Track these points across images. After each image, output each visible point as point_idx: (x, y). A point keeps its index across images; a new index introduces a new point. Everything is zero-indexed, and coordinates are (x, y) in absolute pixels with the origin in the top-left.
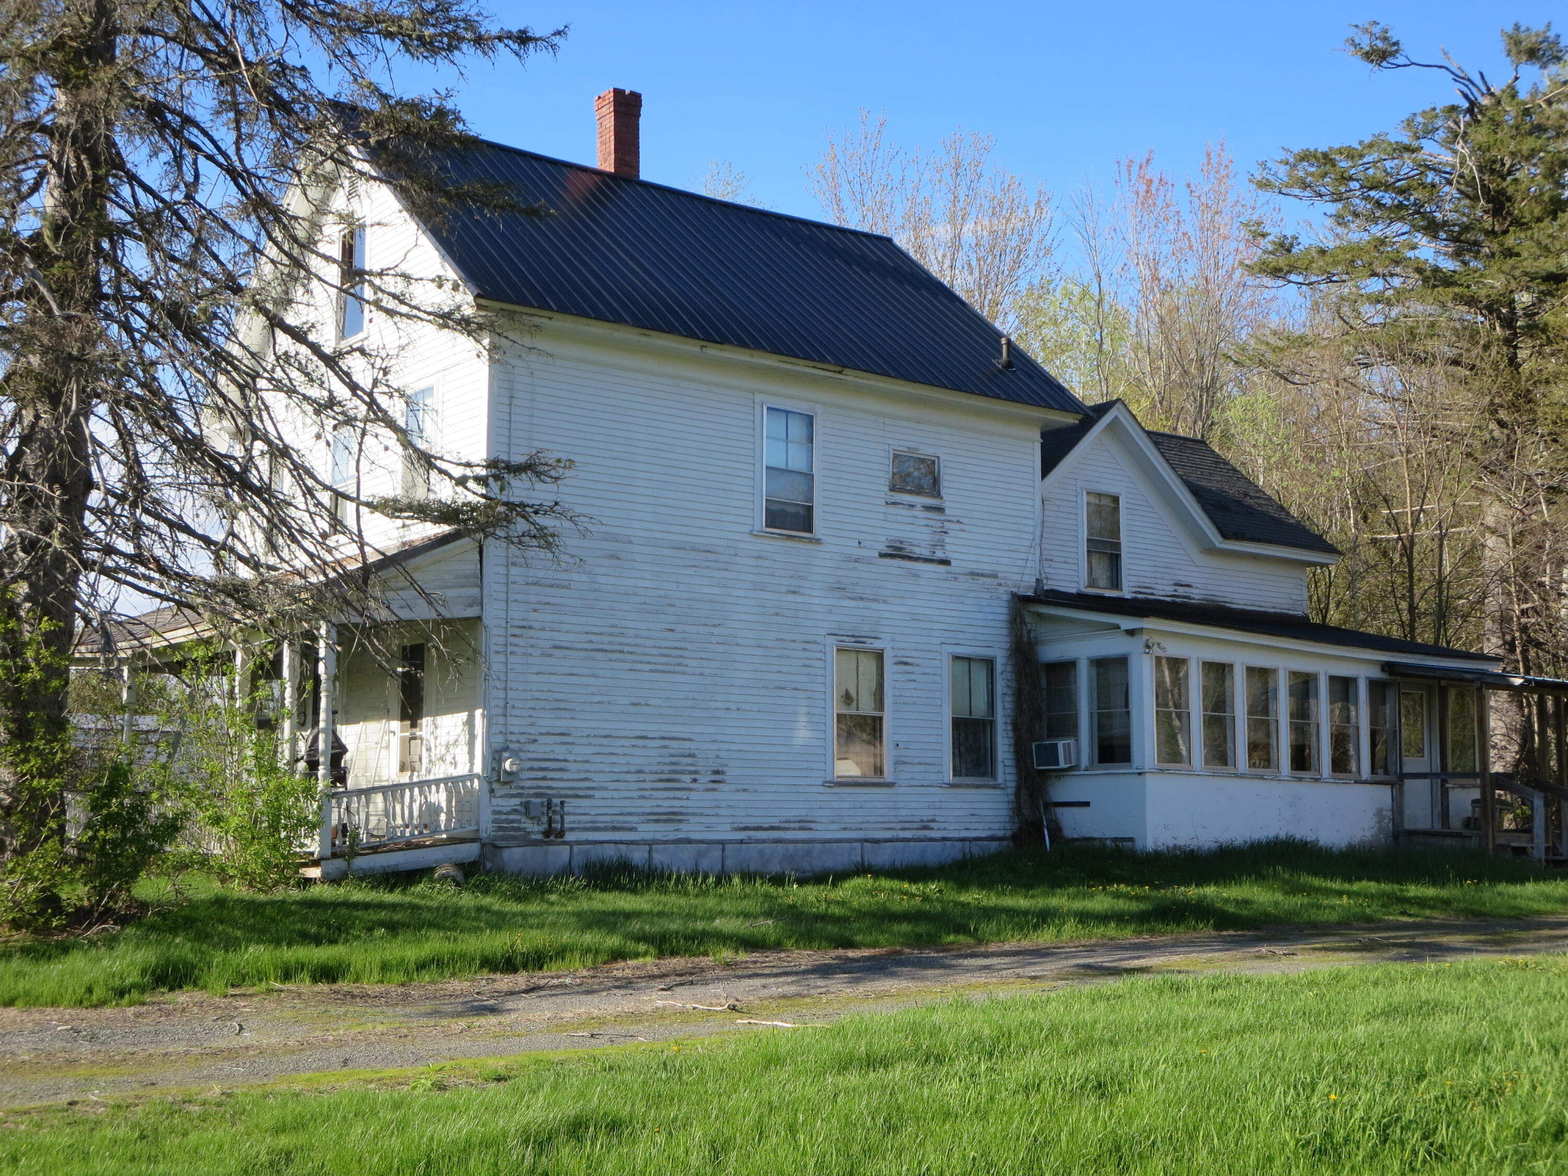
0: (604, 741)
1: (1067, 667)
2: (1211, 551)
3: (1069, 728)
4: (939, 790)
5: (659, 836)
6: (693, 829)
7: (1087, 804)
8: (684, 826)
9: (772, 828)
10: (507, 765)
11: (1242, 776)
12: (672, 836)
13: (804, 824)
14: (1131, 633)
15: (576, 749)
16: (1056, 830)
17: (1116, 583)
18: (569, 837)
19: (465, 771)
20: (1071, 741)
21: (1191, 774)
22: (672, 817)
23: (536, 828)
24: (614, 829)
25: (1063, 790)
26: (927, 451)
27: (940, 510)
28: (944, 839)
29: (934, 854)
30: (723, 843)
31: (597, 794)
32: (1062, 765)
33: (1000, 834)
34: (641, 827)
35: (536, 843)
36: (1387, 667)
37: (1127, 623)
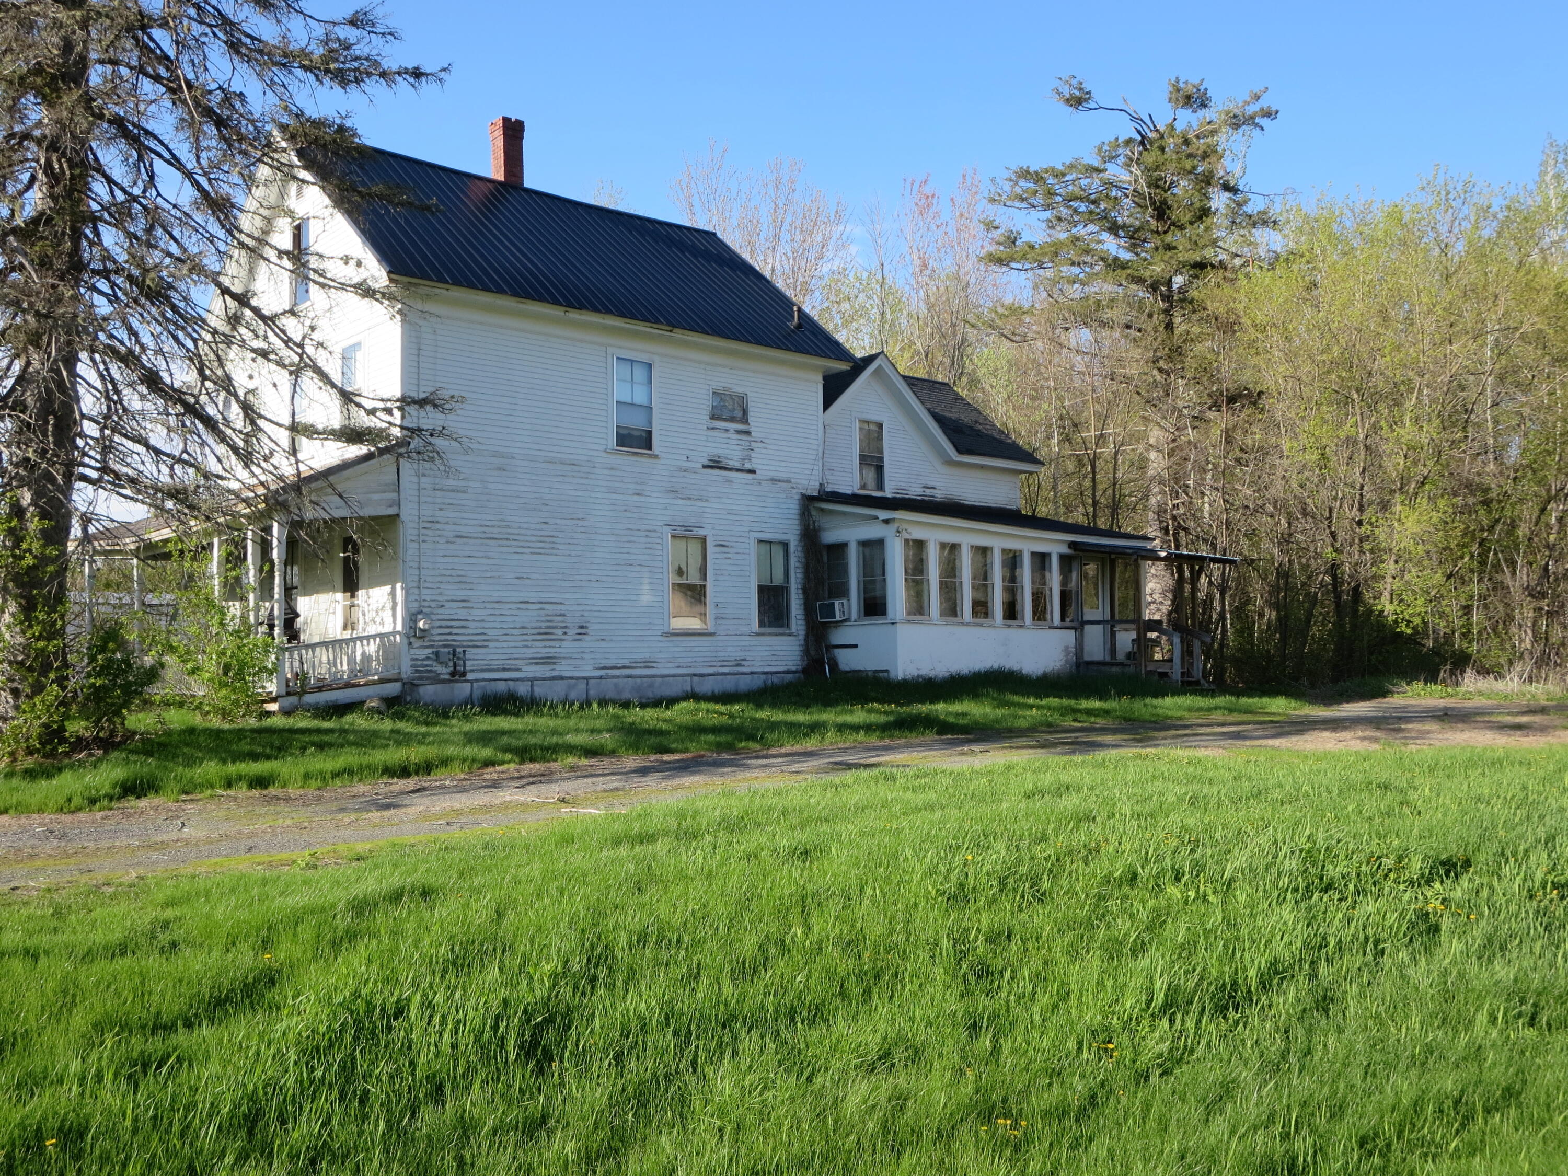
0: (496, 605)
1: (840, 548)
2: (950, 463)
3: (842, 591)
4: (748, 638)
5: (538, 675)
6: (564, 669)
7: (856, 646)
8: (557, 667)
9: (624, 667)
10: (421, 624)
11: (967, 624)
12: (548, 674)
13: (648, 664)
14: (886, 522)
15: (475, 612)
16: (834, 665)
17: (880, 486)
18: (470, 676)
19: (391, 630)
20: (845, 601)
21: (931, 623)
22: (548, 660)
23: (444, 670)
24: (504, 670)
25: (839, 636)
26: (738, 389)
27: (748, 433)
28: (752, 673)
29: (745, 684)
30: (587, 679)
31: (491, 644)
32: (838, 618)
33: (794, 668)
34: (525, 668)
35: (444, 681)
36: (1072, 545)
37: (883, 514)
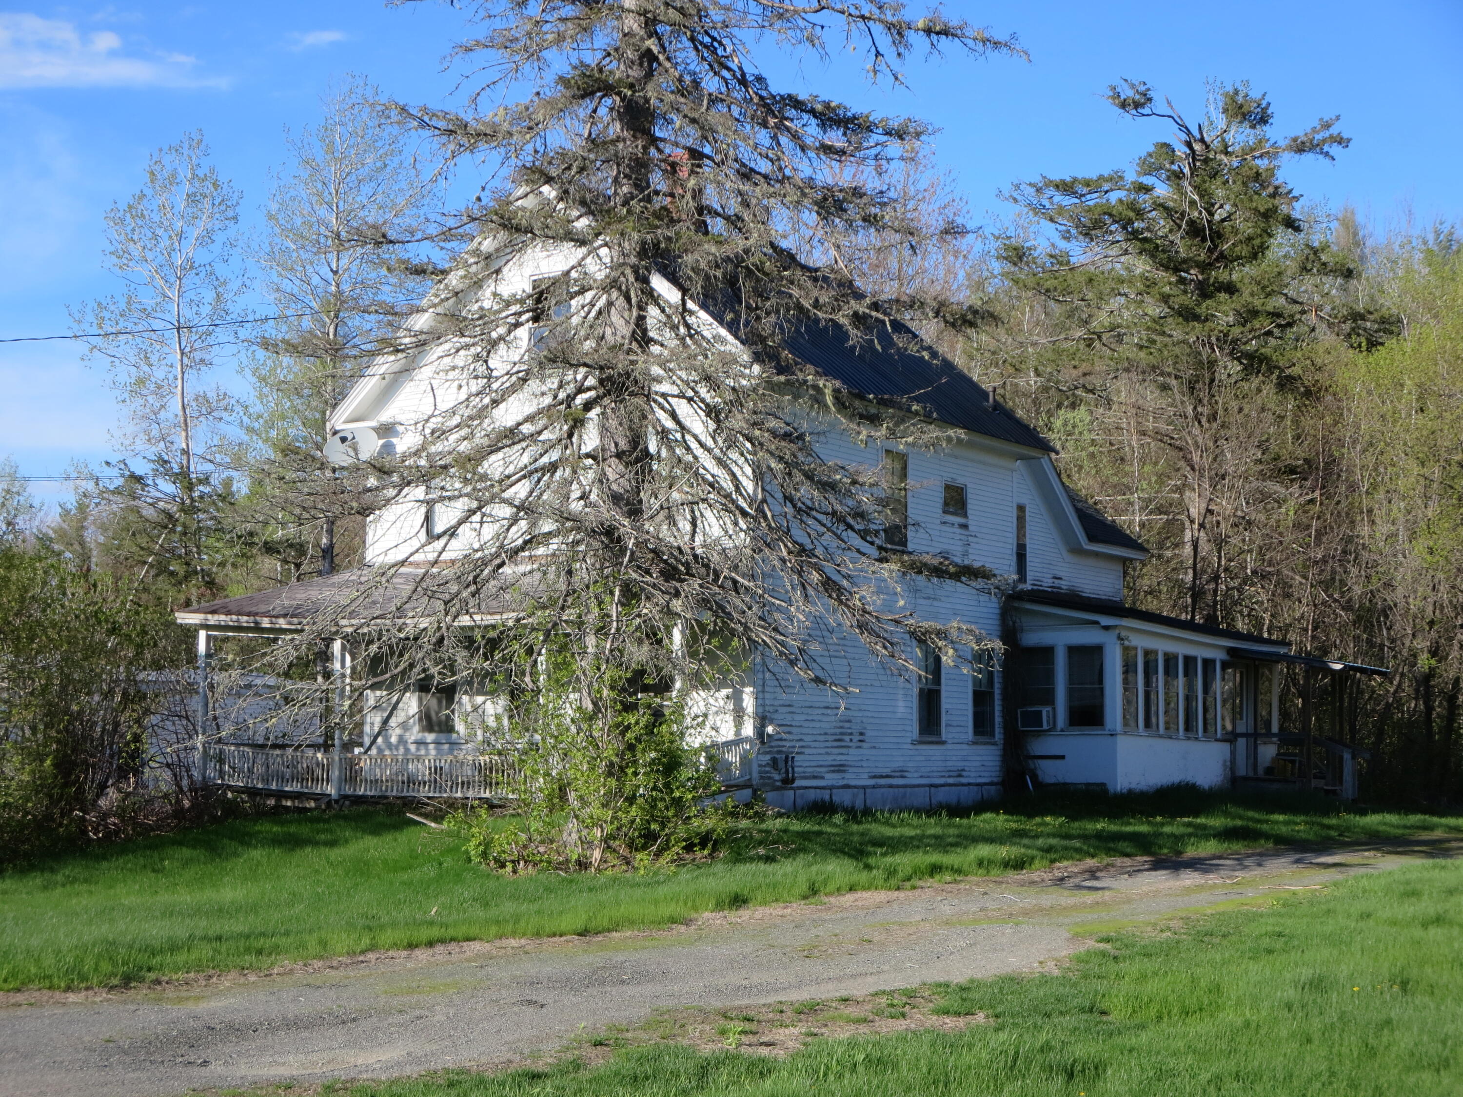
0: (810, 711)
1: (1047, 652)
2: (1077, 550)
3: (1049, 699)
4: (965, 746)
5: (835, 783)
6: (851, 778)
7: (1062, 757)
8: (847, 776)
9: (887, 776)
10: (770, 729)
12: (841, 783)
13: (902, 773)
14: (1106, 628)
15: (797, 717)
16: (1034, 777)
17: (1023, 578)
18: (798, 783)
19: (731, 736)
20: (1049, 709)
22: (840, 768)
23: (777, 777)
24: (815, 777)
25: (1040, 746)
26: (960, 481)
27: (965, 526)
28: (969, 784)
29: (968, 796)
30: (864, 788)
31: (807, 751)
32: (1045, 727)
33: (995, 780)
34: (827, 776)
35: (778, 789)
36: (1231, 651)
37: (1105, 621)
